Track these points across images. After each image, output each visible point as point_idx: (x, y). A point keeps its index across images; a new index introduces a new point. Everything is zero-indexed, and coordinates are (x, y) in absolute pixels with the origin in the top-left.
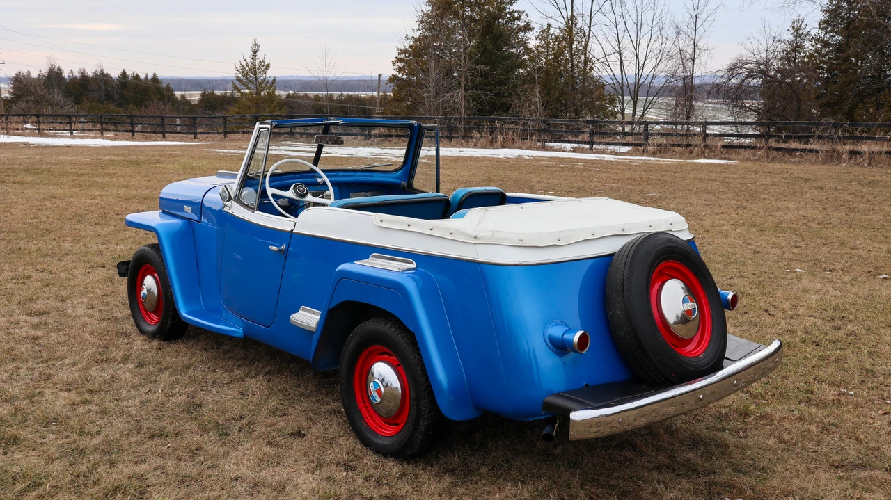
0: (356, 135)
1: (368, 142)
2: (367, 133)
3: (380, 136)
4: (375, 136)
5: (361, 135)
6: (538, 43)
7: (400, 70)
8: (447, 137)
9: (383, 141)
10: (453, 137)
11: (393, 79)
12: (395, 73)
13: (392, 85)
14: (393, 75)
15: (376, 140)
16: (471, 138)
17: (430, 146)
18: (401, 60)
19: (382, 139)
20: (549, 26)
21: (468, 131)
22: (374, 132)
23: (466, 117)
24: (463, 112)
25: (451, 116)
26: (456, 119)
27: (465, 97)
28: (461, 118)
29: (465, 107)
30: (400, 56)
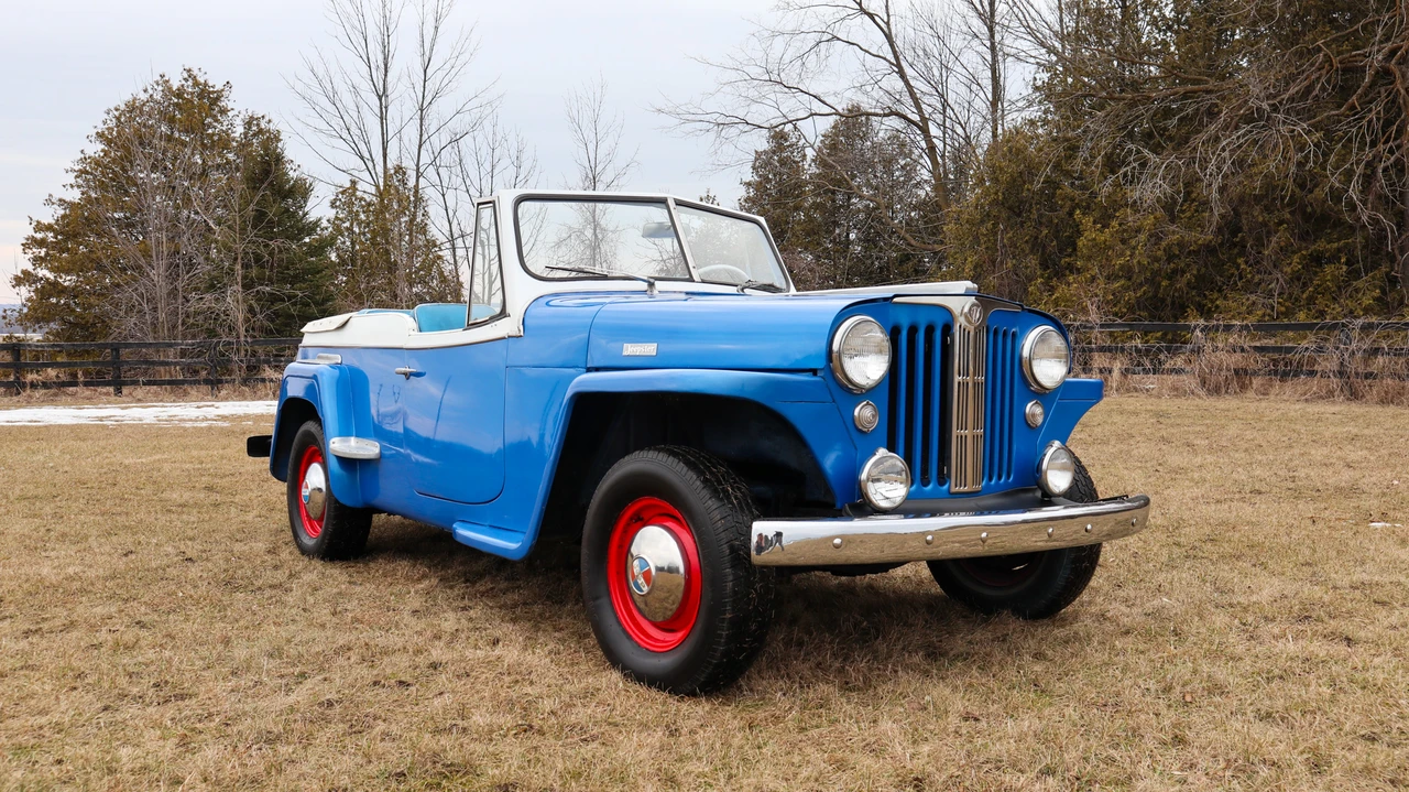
1: (15, 399)
2: (12, 378)
3: (45, 385)
4: (33, 386)
6: (331, 213)
7: (37, 261)
8: (207, 382)
9: (56, 395)
10: (220, 382)
11: (23, 279)
12: (30, 268)
13: (25, 292)
14: (24, 272)
15: (39, 393)
16: (263, 380)
17: (174, 401)
18: (41, 243)
19: (53, 391)
20: (354, 183)
21: (255, 367)
22: (31, 377)
23: (249, 340)
24: (242, 331)
25: (215, 340)
26: (229, 343)
27: (245, 301)
28: (238, 342)
29: (247, 320)
30: (39, 236)
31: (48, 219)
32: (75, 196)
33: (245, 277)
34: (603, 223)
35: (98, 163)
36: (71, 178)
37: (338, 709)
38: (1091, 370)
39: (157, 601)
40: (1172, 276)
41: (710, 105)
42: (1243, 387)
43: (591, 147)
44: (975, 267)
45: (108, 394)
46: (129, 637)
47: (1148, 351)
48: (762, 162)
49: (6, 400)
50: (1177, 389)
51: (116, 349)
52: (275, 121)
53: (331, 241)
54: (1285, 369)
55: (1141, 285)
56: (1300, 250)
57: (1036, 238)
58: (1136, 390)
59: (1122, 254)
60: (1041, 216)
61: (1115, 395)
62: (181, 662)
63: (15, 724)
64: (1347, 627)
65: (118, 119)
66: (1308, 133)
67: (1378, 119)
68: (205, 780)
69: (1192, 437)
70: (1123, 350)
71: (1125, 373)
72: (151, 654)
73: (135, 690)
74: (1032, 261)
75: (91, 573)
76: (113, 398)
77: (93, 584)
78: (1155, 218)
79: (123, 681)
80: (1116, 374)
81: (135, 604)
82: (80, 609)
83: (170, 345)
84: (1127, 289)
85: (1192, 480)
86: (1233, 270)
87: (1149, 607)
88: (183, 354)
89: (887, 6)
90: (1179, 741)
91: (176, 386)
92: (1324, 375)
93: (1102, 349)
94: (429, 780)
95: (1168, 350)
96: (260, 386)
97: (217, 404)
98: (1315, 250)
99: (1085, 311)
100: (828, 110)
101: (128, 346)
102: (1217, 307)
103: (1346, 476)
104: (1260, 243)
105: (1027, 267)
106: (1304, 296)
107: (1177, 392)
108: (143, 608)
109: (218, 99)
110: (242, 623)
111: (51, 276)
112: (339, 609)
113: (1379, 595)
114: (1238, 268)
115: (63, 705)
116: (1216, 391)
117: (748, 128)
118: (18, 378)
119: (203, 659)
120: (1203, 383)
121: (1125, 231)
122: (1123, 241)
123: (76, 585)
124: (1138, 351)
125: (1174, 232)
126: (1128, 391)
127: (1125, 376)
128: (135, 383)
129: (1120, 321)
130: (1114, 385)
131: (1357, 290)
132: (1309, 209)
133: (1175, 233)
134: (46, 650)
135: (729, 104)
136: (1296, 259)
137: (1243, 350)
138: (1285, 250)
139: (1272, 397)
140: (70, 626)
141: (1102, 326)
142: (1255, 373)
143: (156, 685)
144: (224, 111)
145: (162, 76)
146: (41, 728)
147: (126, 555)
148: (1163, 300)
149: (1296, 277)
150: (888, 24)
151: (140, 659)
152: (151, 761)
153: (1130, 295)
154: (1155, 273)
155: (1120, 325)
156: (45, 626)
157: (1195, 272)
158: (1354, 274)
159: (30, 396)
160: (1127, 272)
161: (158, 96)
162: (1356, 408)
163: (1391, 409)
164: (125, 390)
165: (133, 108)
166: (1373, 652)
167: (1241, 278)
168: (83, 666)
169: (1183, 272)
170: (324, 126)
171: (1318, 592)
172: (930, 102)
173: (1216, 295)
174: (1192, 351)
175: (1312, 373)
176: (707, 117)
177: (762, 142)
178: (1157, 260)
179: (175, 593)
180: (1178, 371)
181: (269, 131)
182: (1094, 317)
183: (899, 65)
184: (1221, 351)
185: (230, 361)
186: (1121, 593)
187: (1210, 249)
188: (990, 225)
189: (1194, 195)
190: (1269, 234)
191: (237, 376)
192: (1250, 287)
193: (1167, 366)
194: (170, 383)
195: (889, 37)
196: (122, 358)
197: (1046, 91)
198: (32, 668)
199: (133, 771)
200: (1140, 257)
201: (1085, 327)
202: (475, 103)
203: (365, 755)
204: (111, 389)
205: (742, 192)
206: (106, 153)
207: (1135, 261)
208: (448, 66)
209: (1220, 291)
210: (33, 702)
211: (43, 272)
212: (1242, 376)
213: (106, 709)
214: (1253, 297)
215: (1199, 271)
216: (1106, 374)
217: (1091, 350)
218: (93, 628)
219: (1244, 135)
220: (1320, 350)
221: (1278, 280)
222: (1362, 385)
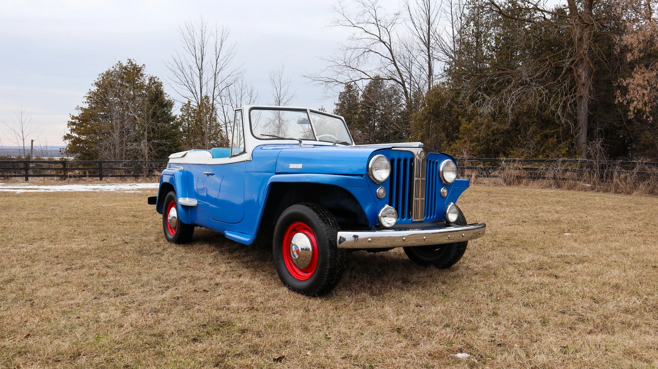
0: (53, 176)
1: (64, 181)
2: (63, 174)
3: (75, 176)
4: (70, 177)
5: (57, 176)
6: (181, 113)
7: (72, 130)
8: (133, 176)
9: (78, 180)
10: (139, 176)
11: (67, 137)
12: (69, 133)
13: (68, 142)
14: (67, 134)
15: (72, 180)
16: (154, 176)
17: (121, 183)
18: (74, 124)
19: (77, 179)
20: (189, 102)
21: (151, 171)
22: (69, 173)
23: (149, 160)
24: (147, 157)
25: (137, 160)
26: (142, 161)
27: (148, 146)
28: (145, 161)
29: (149, 153)
30: (73, 121)
31: (76, 115)
32: (86, 106)
33: (148, 137)
34: (283, 118)
35: (95, 94)
36: (85, 100)
37: (181, 299)
38: (464, 176)
39: (114, 258)
40: (494, 141)
41: (324, 75)
42: (519, 183)
43: (278, 89)
44: (422, 137)
45: (97, 180)
46: (104, 272)
47: (485, 169)
48: (342, 96)
49: (60, 182)
50: (495, 183)
51: (100, 163)
52: (160, 78)
53: (180, 124)
54: (535, 176)
55: (483, 144)
56: (540, 132)
57: (445, 126)
58: (480, 183)
59: (476, 133)
60: (446, 118)
61: (473, 185)
62: (123, 281)
63: (63, 303)
64: (556, 272)
65: (103, 78)
66: (543, 90)
67: (568, 86)
68: (132, 326)
69: (501, 201)
70: (476, 168)
71: (477, 177)
72: (112, 278)
73: (106, 292)
74: (443, 135)
75: (90, 247)
76: (99, 181)
77: (91, 251)
78: (488, 120)
79: (101, 288)
80: (473, 177)
81: (106, 259)
82: (86, 261)
83: (120, 162)
84: (478, 146)
85: (501, 217)
86: (516, 140)
87: (485, 264)
88: (125, 165)
89: (390, 39)
90: (495, 314)
91: (122, 178)
92: (548, 179)
93: (468, 168)
94: (215, 327)
95: (492, 168)
96: (153, 177)
97: (137, 184)
98: (545, 133)
99: (462, 153)
100: (367, 77)
101: (104, 162)
102: (510, 153)
103: (556, 216)
104: (526, 130)
105: (441, 137)
106: (542, 149)
107: (495, 184)
108: (109, 261)
109: (140, 70)
110: (145, 267)
111: (78, 136)
112: (181, 262)
113: (567, 260)
114: (518, 139)
115: (80, 297)
116: (509, 184)
117: (337, 83)
118: (65, 174)
119: (131, 280)
120: (505, 181)
121: (477, 124)
122: (477, 128)
123: (85, 251)
124: (481, 169)
126: (478, 183)
127: (477, 178)
128: (107, 176)
129: (475, 158)
130: (473, 182)
131: (560, 148)
132: (543, 118)
133: (495, 125)
134: (74, 276)
135: (330, 74)
136: (539, 136)
137: (519, 169)
138: (535, 133)
139: (530, 186)
140: (83, 267)
141: (468, 159)
142: (524, 178)
143: (114, 290)
144: (142, 75)
145: (119, 62)
146: (72, 305)
147: (103, 241)
148: (491, 150)
149: (538, 143)
150: (390, 46)
151: (108, 280)
152: (111, 318)
153: (478, 148)
154: (488, 140)
155: (475, 159)
156: (73, 267)
157: (502, 140)
158: (559, 142)
159: (69, 181)
160: (478, 139)
161: (117, 69)
162: (559, 191)
163: (572, 192)
164: (104, 179)
165: (108, 74)
166: (565, 281)
167: (519, 143)
168: (87, 282)
169: (498, 140)
170: (179, 81)
171: (546, 259)
172: (406, 75)
173: (510, 148)
174: (501, 169)
175: (544, 178)
176: (322, 79)
177: (342, 89)
178: (488, 135)
179: (121, 255)
180: (496, 177)
181: (158, 82)
182: (465, 156)
183: (394, 61)
184: (511, 169)
185: (142, 168)
186: (474, 259)
187: (508, 132)
188: (427, 121)
189: (502, 112)
190: (529, 126)
191: (145, 174)
192: (522, 146)
193: (492, 174)
194: (120, 176)
195: (390, 50)
196: (103, 167)
197: (449, 72)
198: (69, 282)
199: (105, 322)
200: (482, 134)
201: (462, 160)
202: (235, 72)
203: (191, 318)
204: (99, 178)
205: (335, 107)
206: (98, 90)
207: (481, 136)
208: (225, 59)
209: (511, 147)
210: (69, 295)
211: (75, 135)
212: (519, 179)
213: (95, 298)
214: (523, 150)
215: (504, 139)
216: (470, 177)
217: (464, 168)
218: (91, 268)
219: (520, 90)
220: (547, 169)
221: (532, 143)
222: (561, 182)
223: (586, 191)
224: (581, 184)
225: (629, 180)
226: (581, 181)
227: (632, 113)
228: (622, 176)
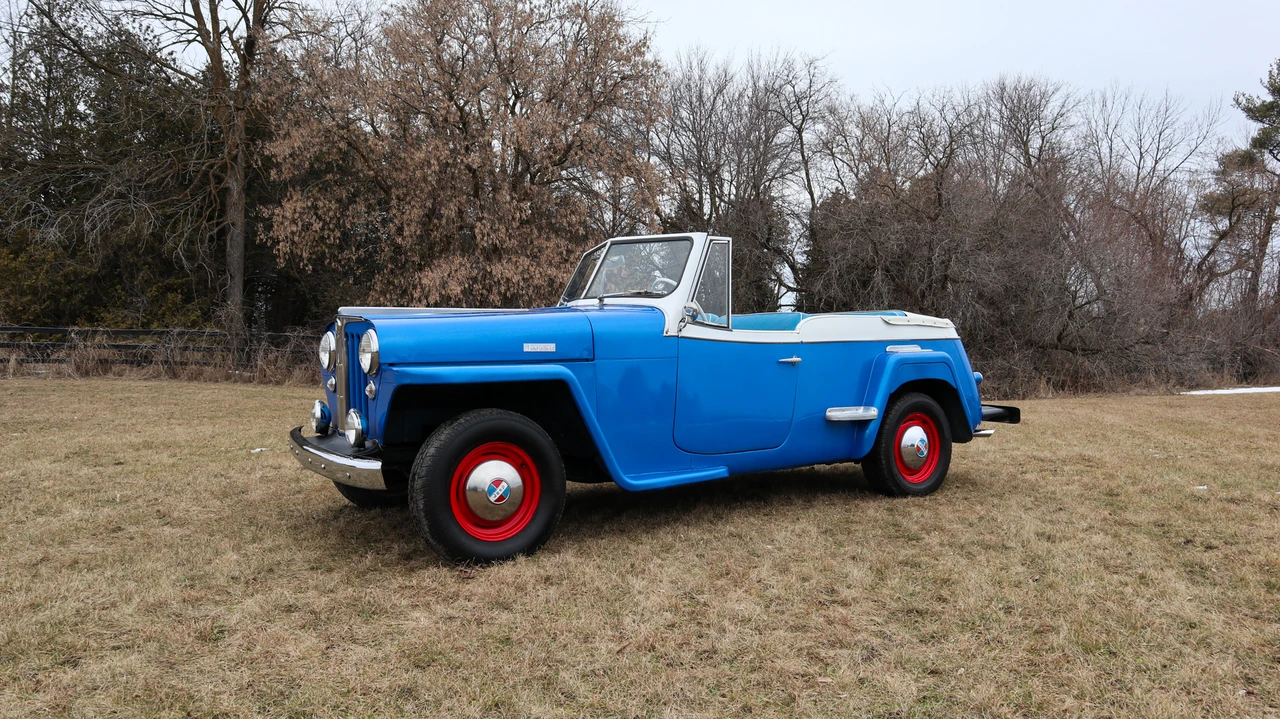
40: (69, 295)
42: (106, 372)
47: (38, 348)
50: (59, 373)
54: (140, 361)
55: (45, 301)
56: (158, 282)
58: (29, 374)
59: (30, 277)
61: (11, 377)
66: (152, 210)
71: (20, 362)
78: (55, 254)
80: (13, 363)
84: (33, 302)
92: (156, 363)
93: (2, 345)
95: (53, 346)
98: (167, 283)
104: (132, 277)
106: (160, 312)
107: (59, 374)
114: (116, 292)
116: (86, 374)
120: (78, 368)
121: (34, 261)
122: (32, 268)
124: (31, 347)
125: (69, 265)
126: (23, 375)
127: (21, 365)
129: (17, 326)
130: (11, 371)
131: (188, 310)
133: (71, 265)
136: (155, 288)
137: (104, 347)
138: (148, 282)
139: (124, 377)
142: (113, 362)
148: (64, 312)
149: (155, 300)
153: (35, 308)
154: (55, 293)
155: (16, 329)
157: (86, 293)
158: (188, 299)
160: (34, 290)
162: (175, 383)
163: (195, 383)
167: (118, 299)
169: (77, 292)
173: (102, 309)
174: (70, 347)
175: (149, 362)
178: (55, 283)
180: (60, 361)
184: (92, 351)
187: (96, 278)
190: (139, 270)
192: (125, 305)
193: (52, 358)
200: (42, 280)
207: (39, 283)
209: (105, 307)
212: (104, 366)
214: (126, 312)
215: (89, 292)
220: (154, 347)
221: (141, 301)
222: (178, 369)
223: (217, 381)
224: (209, 369)
225: (279, 363)
226: (209, 365)
227: (282, 261)
228: (271, 357)
